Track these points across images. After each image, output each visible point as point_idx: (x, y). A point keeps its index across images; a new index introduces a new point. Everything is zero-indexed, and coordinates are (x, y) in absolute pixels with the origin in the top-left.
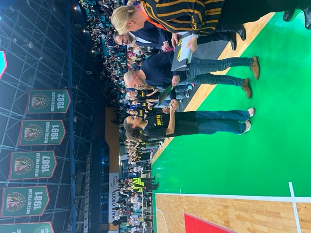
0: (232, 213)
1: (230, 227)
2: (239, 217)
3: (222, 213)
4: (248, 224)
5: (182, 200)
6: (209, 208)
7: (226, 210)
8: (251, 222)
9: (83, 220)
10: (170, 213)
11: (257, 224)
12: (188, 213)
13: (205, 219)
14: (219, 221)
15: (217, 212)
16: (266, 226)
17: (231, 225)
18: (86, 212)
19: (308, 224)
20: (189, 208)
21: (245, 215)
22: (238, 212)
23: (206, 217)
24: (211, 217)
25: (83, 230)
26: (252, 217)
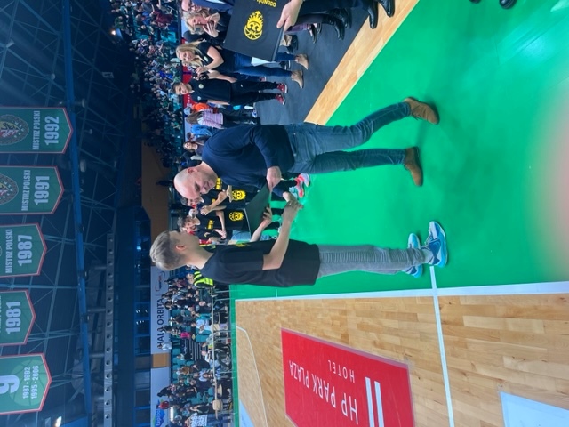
0: (352, 321)
1: (347, 343)
2: (361, 327)
3: (337, 323)
4: (373, 335)
5: (279, 308)
6: (320, 317)
7: (344, 317)
8: (378, 331)
10: (258, 331)
11: (386, 334)
12: (287, 328)
13: (314, 335)
14: (333, 335)
15: (331, 322)
16: (397, 335)
17: (350, 339)
18: (108, 337)
19: (452, 327)
20: (289, 320)
21: (370, 322)
22: (361, 318)
23: (315, 331)
24: (322, 331)
25: (102, 368)
26: (380, 324)
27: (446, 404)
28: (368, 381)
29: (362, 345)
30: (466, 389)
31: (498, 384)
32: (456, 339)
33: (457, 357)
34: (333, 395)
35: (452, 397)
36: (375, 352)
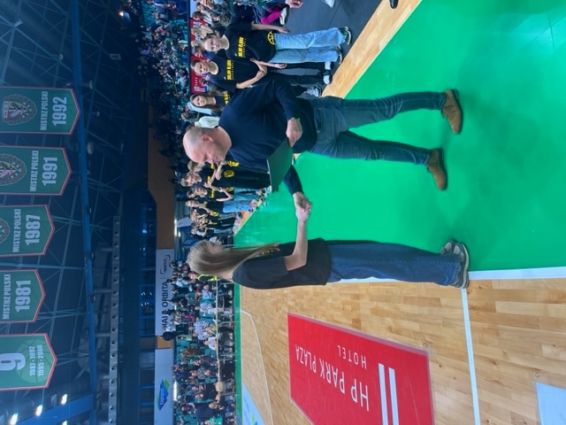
0: (366, 306)
1: (359, 328)
2: (375, 311)
3: (349, 307)
4: (389, 321)
6: (330, 301)
7: (356, 301)
8: (394, 316)
9: (109, 331)
10: (263, 315)
11: (404, 319)
12: (294, 313)
13: (322, 320)
14: (344, 320)
15: (342, 306)
16: (417, 321)
17: (363, 324)
18: (114, 317)
19: (481, 313)
20: (296, 304)
21: (386, 307)
22: (375, 303)
23: (324, 316)
24: (332, 316)
25: (108, 348)
26: (397, 309)
27: (471, 394)
28: (381, 367)
29: (376, 330)
30: (496, 379)
31: (534, 374)
32: (486, 325)
33: (486, 344)
34: (342, 380)
35: (478, 387)
36: (390, 338)
